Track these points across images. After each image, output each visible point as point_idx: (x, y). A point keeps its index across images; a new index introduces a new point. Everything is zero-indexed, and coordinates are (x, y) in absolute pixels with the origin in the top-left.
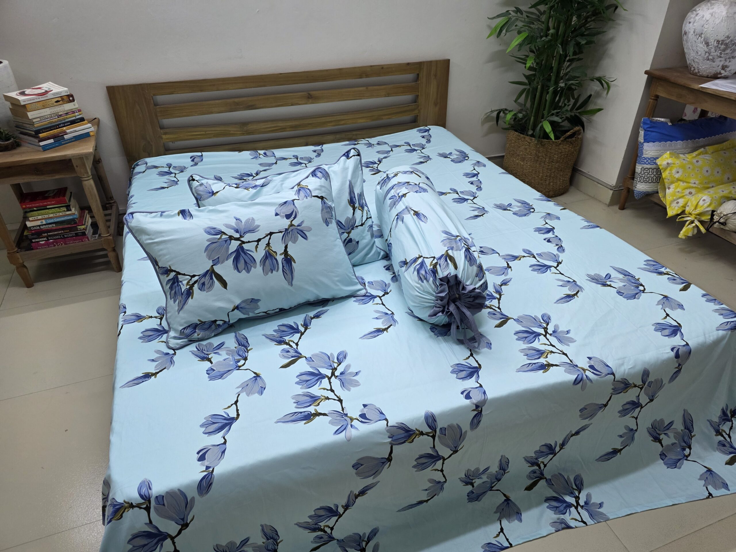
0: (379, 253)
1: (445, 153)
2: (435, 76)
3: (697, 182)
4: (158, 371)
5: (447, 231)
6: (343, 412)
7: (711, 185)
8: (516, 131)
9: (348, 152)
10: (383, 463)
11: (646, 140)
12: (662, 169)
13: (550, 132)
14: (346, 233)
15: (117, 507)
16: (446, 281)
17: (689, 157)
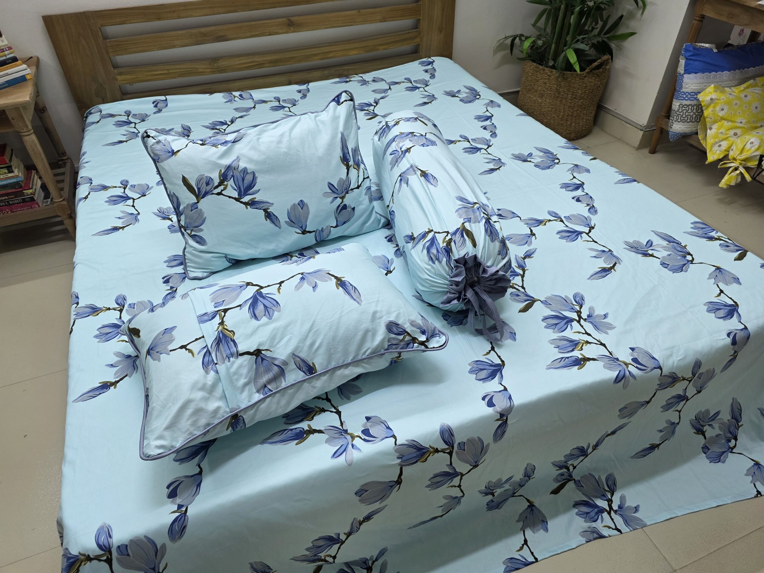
0: (380, 221)
1: (452, 91)
3: (744, 121)
4: (119, 379)
5: (463, 196)
6: (342, 427)
7: (759, 125)
8: (534, 61)
9: (339, 96)
10: (391, 486)
11: (687, 71)
12: (704, 106)
13: (575, 63)
14: (340, 197)
15: (71, 560)
16: (463, 262)
17: (736, 90)
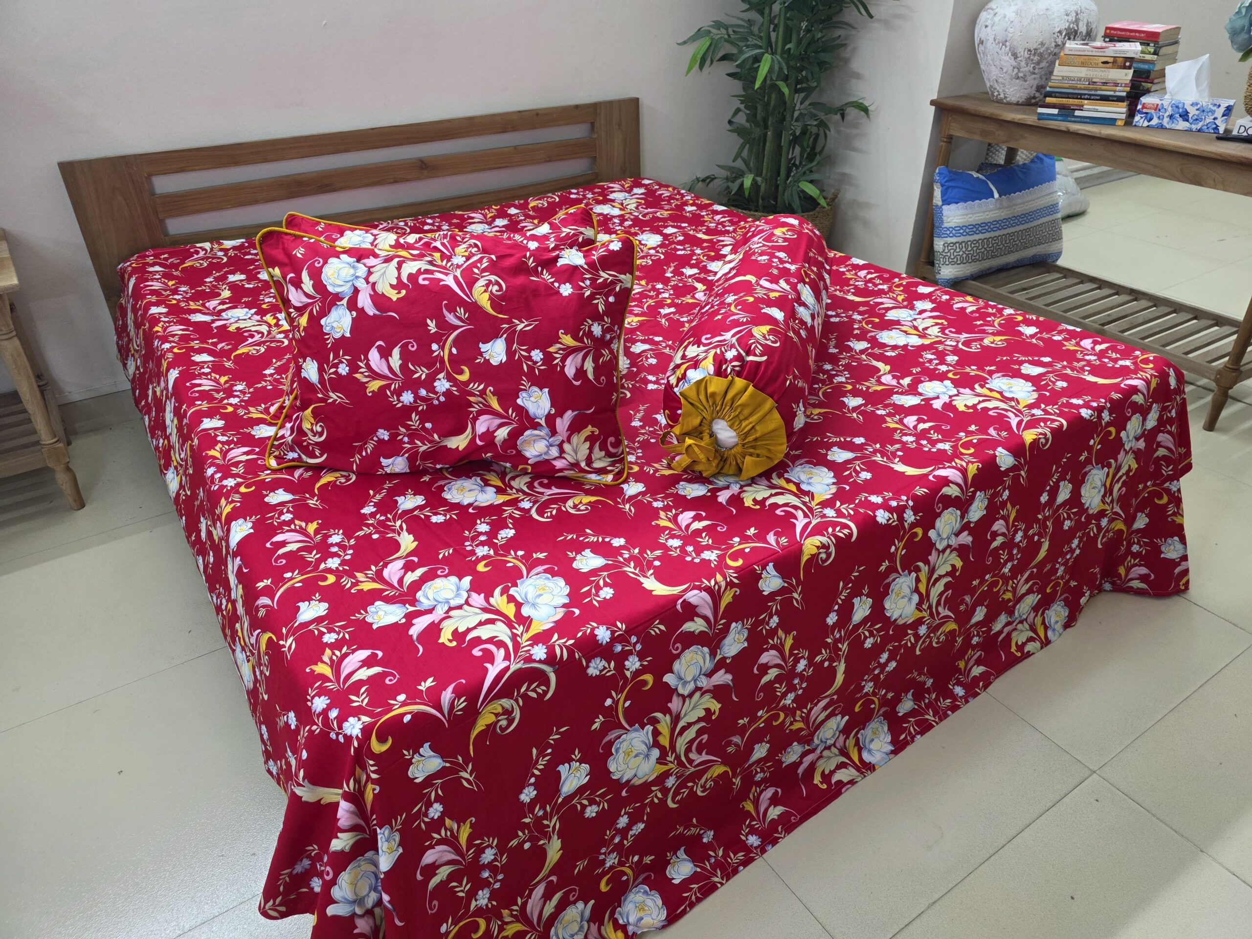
2: (620, 125)
11: (946, 202)
13: (818, 198)
